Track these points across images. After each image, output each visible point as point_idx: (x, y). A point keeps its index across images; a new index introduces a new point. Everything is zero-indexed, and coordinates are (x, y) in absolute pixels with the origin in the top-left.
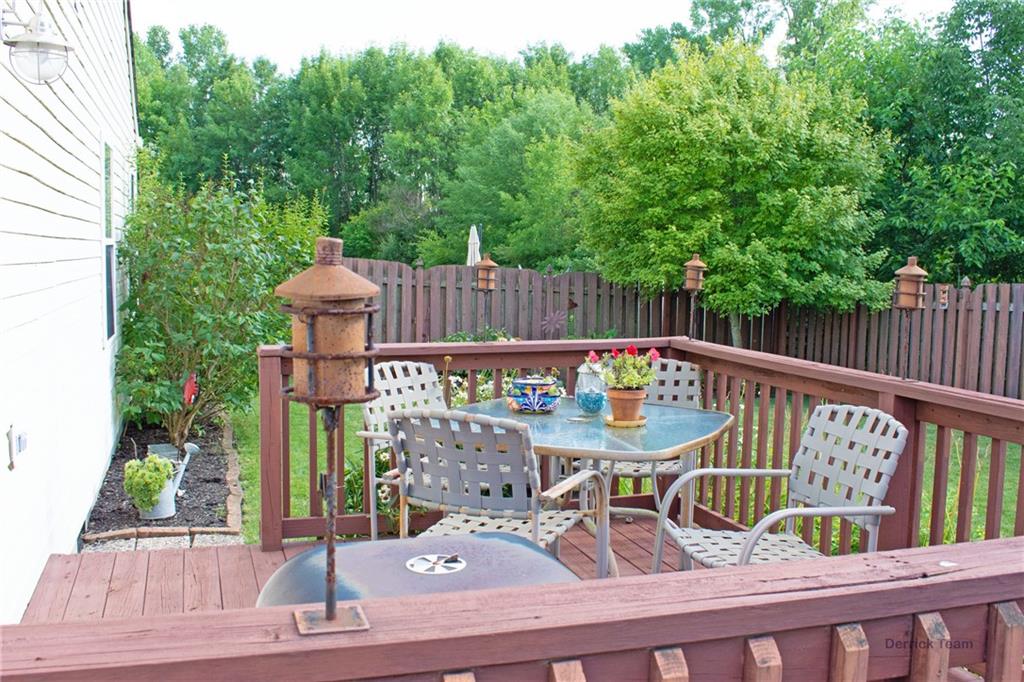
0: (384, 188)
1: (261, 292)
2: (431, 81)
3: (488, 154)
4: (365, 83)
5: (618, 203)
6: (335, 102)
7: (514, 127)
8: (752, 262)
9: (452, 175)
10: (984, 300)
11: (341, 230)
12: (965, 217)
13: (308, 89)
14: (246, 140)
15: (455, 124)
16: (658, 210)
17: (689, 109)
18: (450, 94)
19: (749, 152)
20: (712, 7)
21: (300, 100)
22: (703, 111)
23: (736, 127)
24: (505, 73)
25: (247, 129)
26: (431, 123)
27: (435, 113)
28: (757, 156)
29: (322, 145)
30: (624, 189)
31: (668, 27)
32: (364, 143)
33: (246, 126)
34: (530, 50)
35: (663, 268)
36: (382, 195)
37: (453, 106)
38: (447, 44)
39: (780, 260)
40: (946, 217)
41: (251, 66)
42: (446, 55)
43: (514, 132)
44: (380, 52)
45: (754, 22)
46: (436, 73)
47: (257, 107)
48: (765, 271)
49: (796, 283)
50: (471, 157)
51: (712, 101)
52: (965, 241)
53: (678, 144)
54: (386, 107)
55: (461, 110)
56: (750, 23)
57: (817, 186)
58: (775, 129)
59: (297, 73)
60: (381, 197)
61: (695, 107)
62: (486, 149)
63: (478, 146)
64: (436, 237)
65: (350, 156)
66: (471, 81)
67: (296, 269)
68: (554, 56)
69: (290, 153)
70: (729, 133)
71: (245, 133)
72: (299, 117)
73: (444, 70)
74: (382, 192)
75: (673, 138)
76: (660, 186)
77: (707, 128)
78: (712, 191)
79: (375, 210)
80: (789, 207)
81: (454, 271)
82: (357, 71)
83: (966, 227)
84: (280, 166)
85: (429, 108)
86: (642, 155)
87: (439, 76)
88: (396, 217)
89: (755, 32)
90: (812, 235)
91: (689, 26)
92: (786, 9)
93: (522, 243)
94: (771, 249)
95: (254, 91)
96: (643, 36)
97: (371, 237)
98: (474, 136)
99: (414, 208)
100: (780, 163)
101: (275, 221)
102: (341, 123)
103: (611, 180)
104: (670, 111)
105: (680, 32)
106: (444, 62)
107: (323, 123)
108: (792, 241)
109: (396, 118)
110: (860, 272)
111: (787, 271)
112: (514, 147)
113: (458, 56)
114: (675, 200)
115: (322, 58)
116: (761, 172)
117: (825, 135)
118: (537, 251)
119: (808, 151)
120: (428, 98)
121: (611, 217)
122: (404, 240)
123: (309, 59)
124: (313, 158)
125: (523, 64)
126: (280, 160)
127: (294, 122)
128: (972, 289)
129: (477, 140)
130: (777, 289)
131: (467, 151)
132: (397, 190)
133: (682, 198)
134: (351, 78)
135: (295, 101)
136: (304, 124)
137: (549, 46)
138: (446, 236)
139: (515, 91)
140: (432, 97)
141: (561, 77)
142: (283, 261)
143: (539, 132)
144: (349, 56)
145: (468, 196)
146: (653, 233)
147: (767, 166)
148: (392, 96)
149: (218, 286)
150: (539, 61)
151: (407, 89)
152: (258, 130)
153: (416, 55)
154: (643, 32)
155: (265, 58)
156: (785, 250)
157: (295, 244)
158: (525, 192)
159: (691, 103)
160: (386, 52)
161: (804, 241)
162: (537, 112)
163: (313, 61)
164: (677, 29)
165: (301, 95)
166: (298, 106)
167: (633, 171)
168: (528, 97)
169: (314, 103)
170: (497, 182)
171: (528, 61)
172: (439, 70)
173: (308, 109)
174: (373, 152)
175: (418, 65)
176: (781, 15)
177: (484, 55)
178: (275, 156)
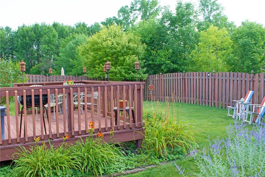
0: (41, 59)
1: (12, 79)
2: (52, 32)
3: (67, 50)
4: (35, 33)
5: (89, 60)
6: (27, 38)
7: (73, 43)
8: (117, 71)
9: (58, 55)
10: (164, 77)
11: (30, 70)
12: (162, 61)
13: (20, 34)
14: (4, 48)
15: (59, 43)
16: (98, 61)
17: (103, 40)
18: (57, 35)
19: (115, 49)
20: (123, 12)
21: (18, 37)
22: (106, 41)
23: (113, 44)
24: (71, 29)
25: (4, 45)
26: (52, 43)
27: (53, 40)
28: (117, 50)
29: (24, 49)
30: (90, 57)
31: (112, 17)
32: (35, 48)
33: (4, 44)
34: (77, 23)
35: (99, 73)
36: (40, 61)
37: (58, 38)
38: (56, 22)
39: (123, 71)
40: (159, 61)
41: (4, 29)
42: (56, 25)
43: (73, 45)
44: (38, 25)
45: (133, 16)
46: (53, 30)
47: (6, 39)
48: (120, 73)
49: (127, 75)
50: (63, 51)
51: (108, 38)
52: (163, 66)
53: (101, 48)
54: (41, 39)
55: (60, 39)
56: (132, 16)
57: (131, 55)
58: (121, 44)
59: (17, 30)
60: (41, 62)
61: (105, 40)
62: (66, 49)
63: (64, 48)
64: (55, 71)
65: (32, 51)
66: (62, 32)
67: (19, 75)
68: (83, 25)
69: (15, 51)
70: (111, 45)
71: (4, 46)
72: (18, 42)
73: (55, 29)
74: (40, 60)
75: (100, 46)
76: (98, 56)
77: (107, 44)
78: (109, 57)
79: (39, 65)
80: (124, 60)
81: (55, 77)
82: (32, 30)
83: (163, 63)
84: (13, 54)
85: (52, 39)
86: (94, 50)
87: (54, 31)
88: (44, 66)
89: (133, 18)
90: (129, 65)
91: (117, 17)
92: (140, 13)
93: (76, 71)
94: (121, 68)
95: (6, 35)
96: (106, 20)
97: (38, 72)
98: (63, 46)
99: (49, 64)
100: (122, 51)
101: (14, 65)
102: (29, 43)
103: (88, 55)
104: (99, 41)
105: (115, 19)
106: (55, 27)
107: (24, 43)
108: (125, 67)
109: (43, 42)
110: (141, 73)
111: (125, 73)
112: (73, 48)
113: (59, 25)
114: (102, 59)
115: (23, 27)
116: (119, 53)
117: (132, 45)
118: (79, 73)
119: (128, 48)
120: (51, 36)
121: (88, 63)
122: (47, 72)
123: (20, 27)
124: (22, 52)
125: (75, 27)
126: (13, 53)
127: (16, 43)
128: (162, 75)
129: (64, 47)
130: (123, 77)
131: (61, 49)
132: (45, 60)
133: (103, 59)
134: (31, 31)
135: (16, 38)
136: (19, 43)
137: (82, 23)
138: (57, 71)
139: (73, 34)
140: (52, 36)
141: (85, 30)
142: (16, 73)
143: (79, 44)
144: (31, 26)
145: (62, 60)
146: (97, 66)
147: (120, 52)
148: (42, 36)
149: (4, 78)
150: (79, 26)
151: (46, 34)
152: (7, 45)
153: (48, 25)
154: (106, 19)
155: (8, 26)
156: (124, 68)
157: (18, 70)
158: (76, 59)
159: (104, 39)
160: (40, 25)
161: (128, 66)
162: (78, 40)
163: (21, 27)
164: (114, 18)
165: (18, 36)
166: (17, 39)
167: (92, 53)
168: (76, 36)
169: (21, 38)
170: (69, 57)
171: (77, 26)
172: (54, 29)
173: (20, 40)
174: (38, 50)
175: (48, 28)
176: (139, 14)
177: (66, 25)
178: (12, 52)
